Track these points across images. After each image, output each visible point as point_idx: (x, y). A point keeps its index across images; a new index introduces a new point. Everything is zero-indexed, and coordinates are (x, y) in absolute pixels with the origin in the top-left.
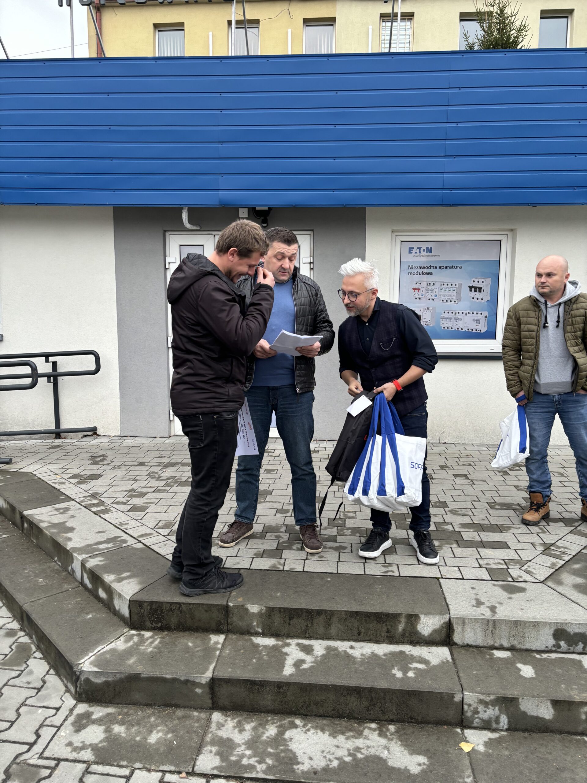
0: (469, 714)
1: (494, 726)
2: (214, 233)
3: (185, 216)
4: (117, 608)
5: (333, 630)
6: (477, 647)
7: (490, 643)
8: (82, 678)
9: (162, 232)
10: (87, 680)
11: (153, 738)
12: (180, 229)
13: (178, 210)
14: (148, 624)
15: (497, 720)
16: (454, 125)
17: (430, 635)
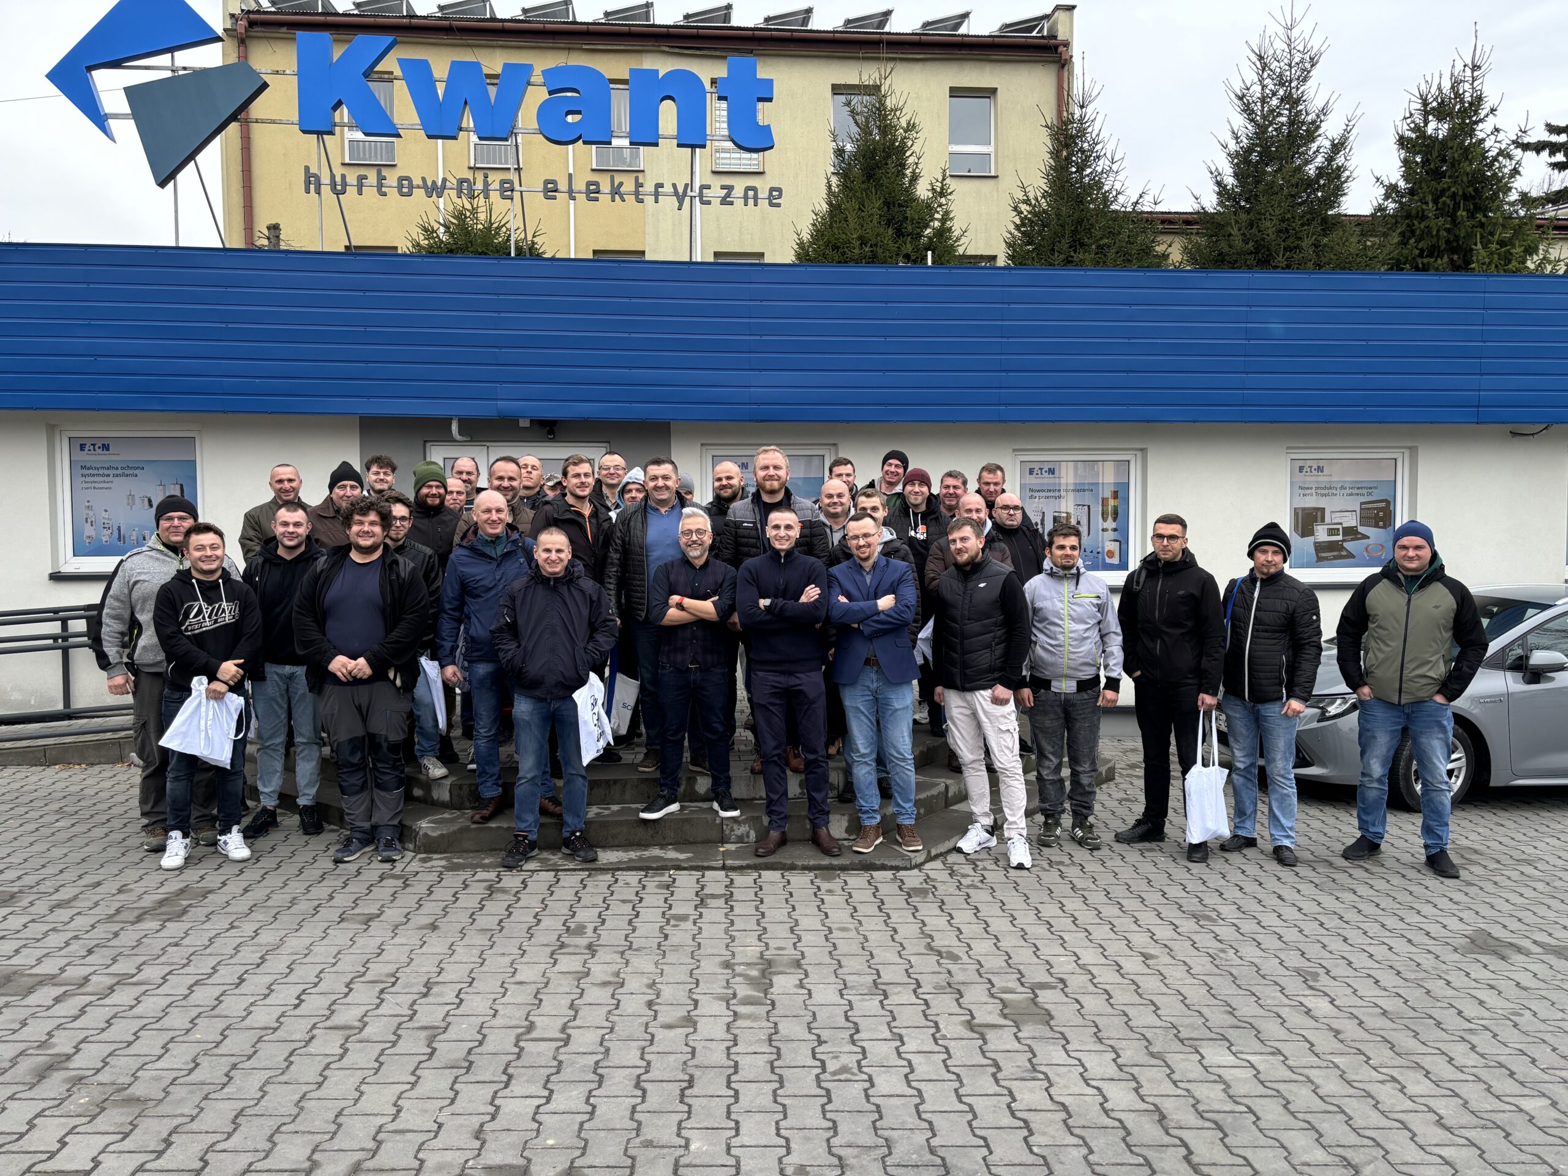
0: (727, 832)
1: (746, 840)
2: (488, 444)
3: (455, 427)
4: (435, 798)
5: (627, 796)
6: (742, 800)
7: (753, 795)
8: (421, 833)
9: (422, 443)
10: (426, 835)
11: (487, 861)
12: (449, 440)
13: (446, 422)
14: (467, 804)
15: (748, 836)
16: (758, 338)
17: (706, 793)
